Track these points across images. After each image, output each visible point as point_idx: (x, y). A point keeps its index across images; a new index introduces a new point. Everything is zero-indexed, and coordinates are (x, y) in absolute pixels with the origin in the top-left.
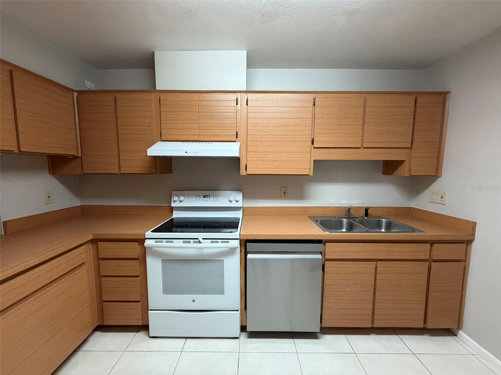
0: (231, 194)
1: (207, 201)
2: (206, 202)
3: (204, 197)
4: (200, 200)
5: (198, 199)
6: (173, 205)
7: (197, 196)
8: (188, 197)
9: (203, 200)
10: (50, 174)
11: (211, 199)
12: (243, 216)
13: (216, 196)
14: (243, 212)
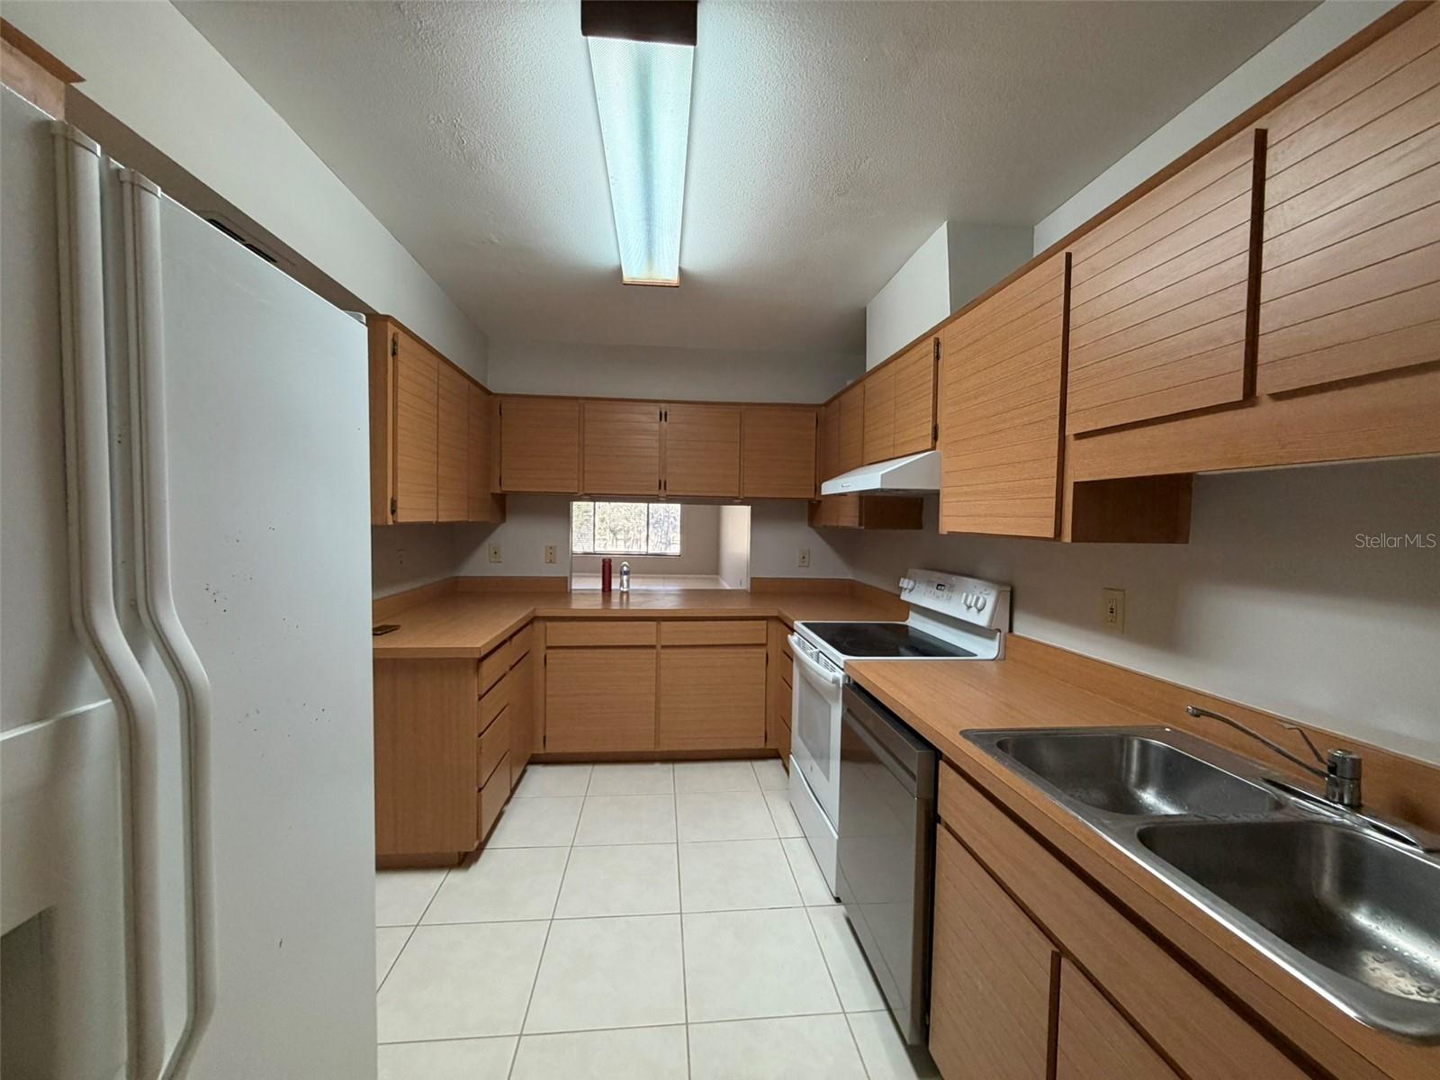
0: (976, 587)
1: (938, 597)
3: (937, 588)
4: (931, 592)
5: (930, 589)
6: (905, 597)
7: (929, 582)
8: (920, 583)
9: (934, 594)
10: (809, 527)
11: (945, 593)
12: (1004, 659)
13: (952, 588)
14: (1005, 647)
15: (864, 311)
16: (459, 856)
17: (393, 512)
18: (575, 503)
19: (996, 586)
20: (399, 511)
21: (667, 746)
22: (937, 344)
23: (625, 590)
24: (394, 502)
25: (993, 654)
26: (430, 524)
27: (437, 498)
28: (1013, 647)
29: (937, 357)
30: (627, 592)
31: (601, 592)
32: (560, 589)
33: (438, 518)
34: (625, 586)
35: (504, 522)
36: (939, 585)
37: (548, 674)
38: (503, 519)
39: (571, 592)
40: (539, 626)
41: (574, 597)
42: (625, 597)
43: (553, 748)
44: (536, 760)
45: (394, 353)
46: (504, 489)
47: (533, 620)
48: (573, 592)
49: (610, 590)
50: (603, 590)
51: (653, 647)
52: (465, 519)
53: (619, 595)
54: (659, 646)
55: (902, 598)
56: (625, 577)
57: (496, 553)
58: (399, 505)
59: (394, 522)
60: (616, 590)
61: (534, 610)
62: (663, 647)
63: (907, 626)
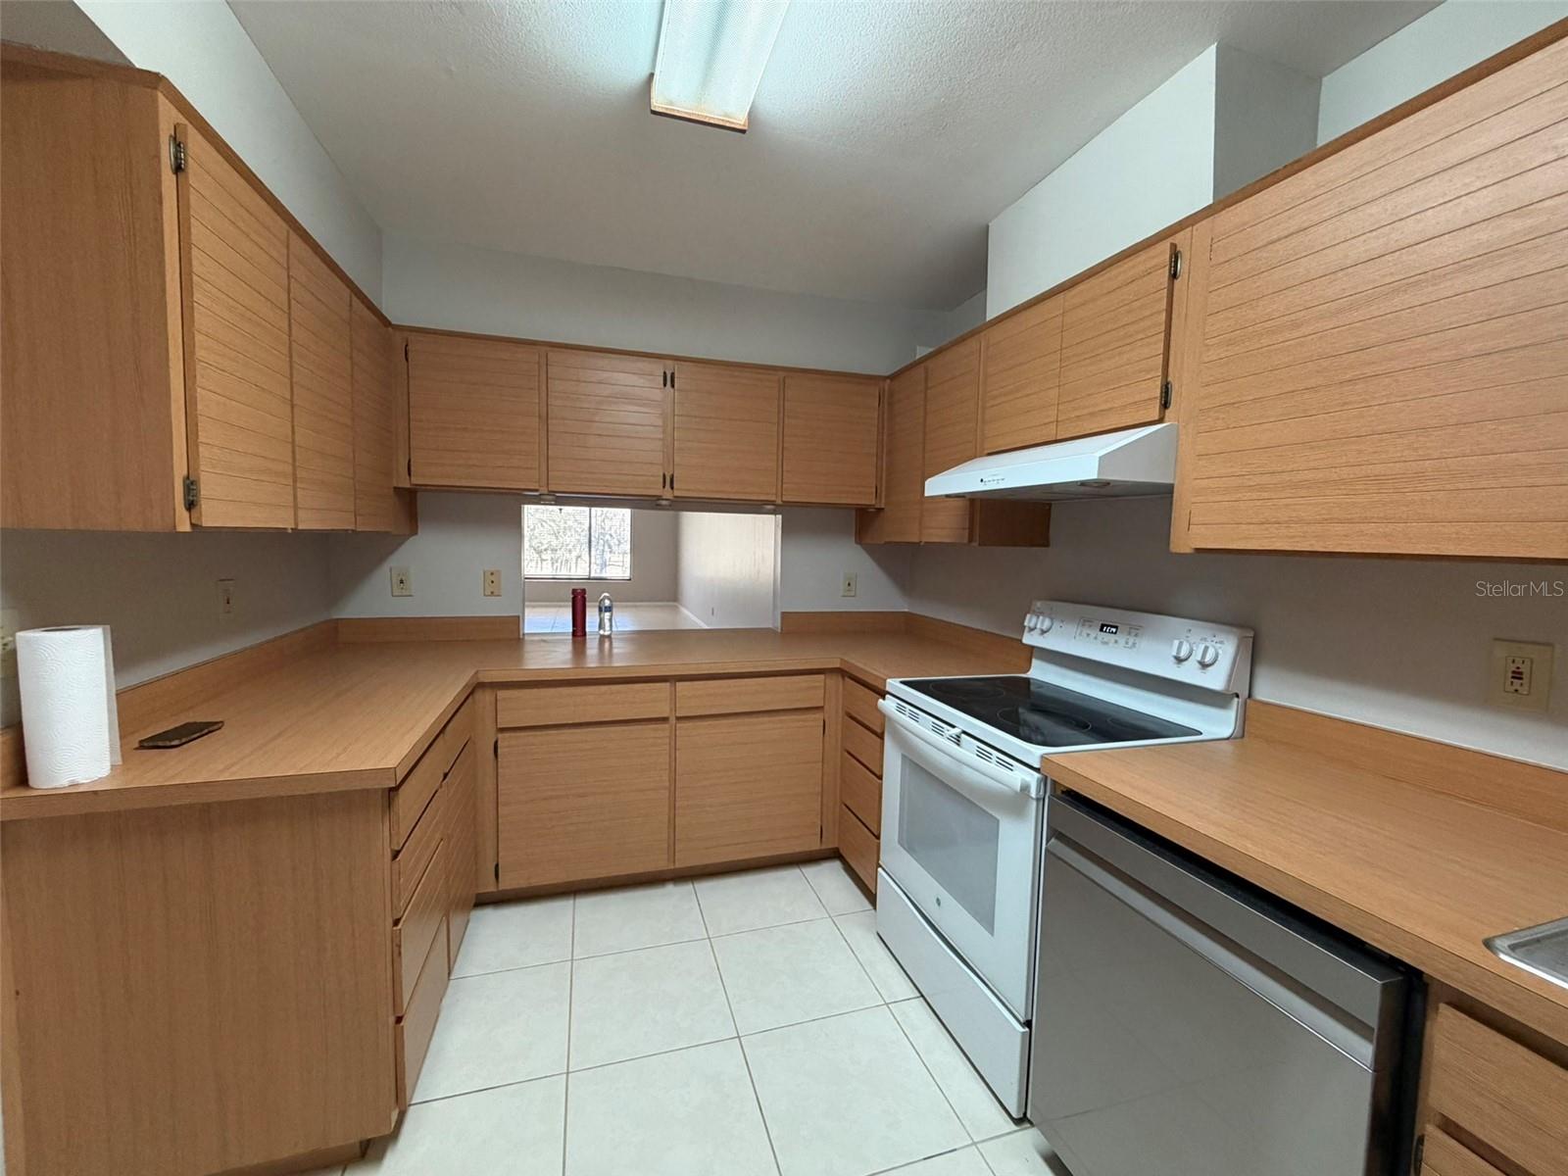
0: (1190, 630)
1: (1106, 643)
2: (1106, 646)
3: (1101, 630)
4: (1088, 635)
5: (1086, 631)
6: (1028, 639)
7: (1085, 621)
8: (1062, 621)
9: (1096, 638)
10: (856, 542)
11: (1121, 638)
12: (1243, 736)
13: (1135, 630)
14: (1244, 719)
15: (984, 234)
16: (361, 1146)
17: (191, 505)
18: (526, 506)
19: (1235, 630)
20: (205, 506)
21: (685, 861)
22: (1175, 256)
23: (607, 633)
24: (191, 486)
25: (1227, 732)
26: (281, 532)
27: (295, 489)
28: (1256, 721)
29: (1174, 276)
30: (609, 637)
31: (570, 637)
32: (506, 634)
33: (296, 524)
34: (607, 628)
35: (416, 534)
36: (1103, 626)
37: (500, 770)
38: (414, 532)
39: (523, 639)
40: (485, 698)
41: (528, 648)
42: (607, 645)
43: (509, 882)
44: (483, 902)
45: (178, 169)
46: (415, 480)
47: (477, 687)
48: (526, 638)
49: (584, 634)
50: (574, 634)
51: (665, 720)
52: (351, 527)
53: (597, 642)
54: (673, 720)
55: (1025, 641)
56: (607, 615)
57: (402, 582)
58: (205, 490)
59: (193, 525)
60: (592, 633)
61: (476, 673)
62: (679, 719)
63: (1027, 681)
